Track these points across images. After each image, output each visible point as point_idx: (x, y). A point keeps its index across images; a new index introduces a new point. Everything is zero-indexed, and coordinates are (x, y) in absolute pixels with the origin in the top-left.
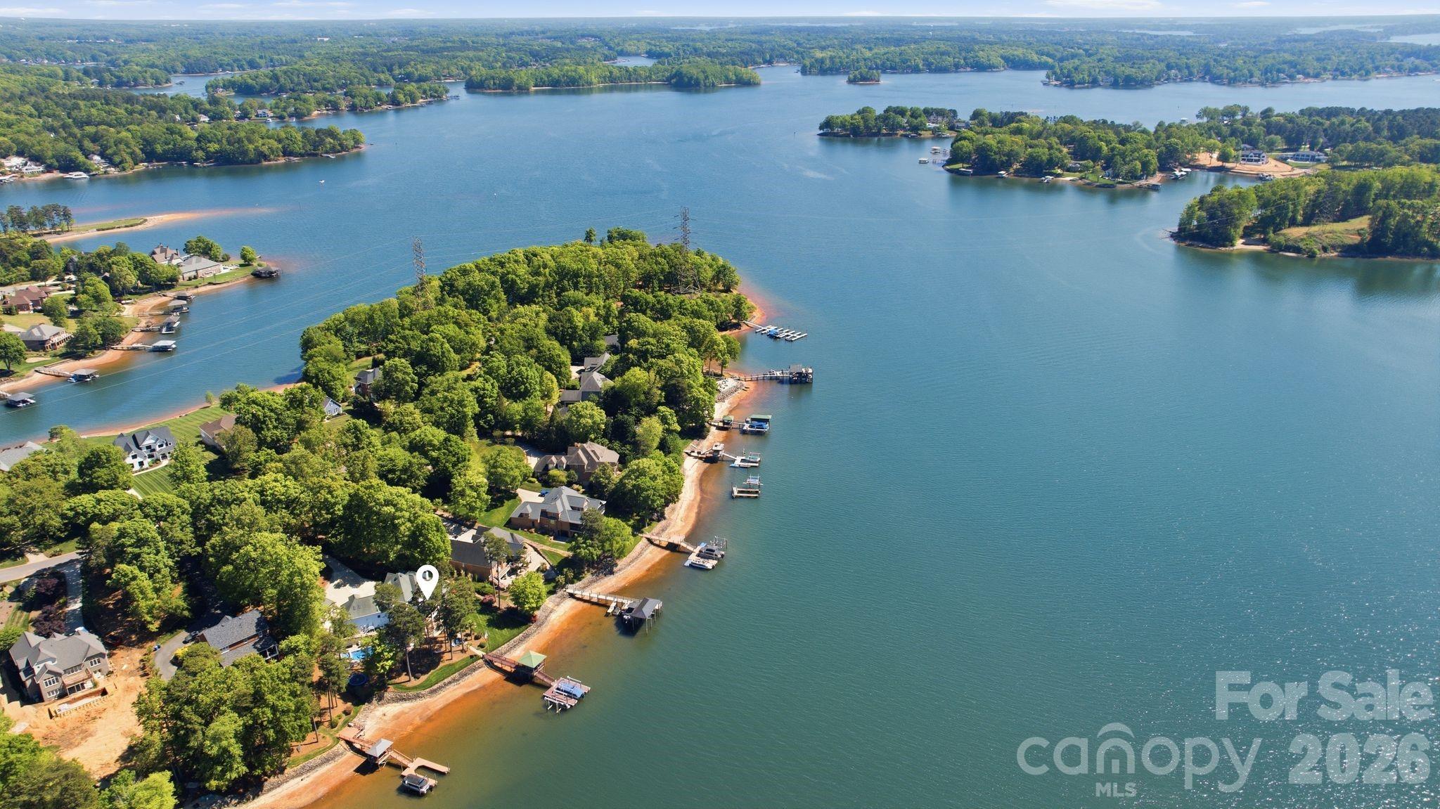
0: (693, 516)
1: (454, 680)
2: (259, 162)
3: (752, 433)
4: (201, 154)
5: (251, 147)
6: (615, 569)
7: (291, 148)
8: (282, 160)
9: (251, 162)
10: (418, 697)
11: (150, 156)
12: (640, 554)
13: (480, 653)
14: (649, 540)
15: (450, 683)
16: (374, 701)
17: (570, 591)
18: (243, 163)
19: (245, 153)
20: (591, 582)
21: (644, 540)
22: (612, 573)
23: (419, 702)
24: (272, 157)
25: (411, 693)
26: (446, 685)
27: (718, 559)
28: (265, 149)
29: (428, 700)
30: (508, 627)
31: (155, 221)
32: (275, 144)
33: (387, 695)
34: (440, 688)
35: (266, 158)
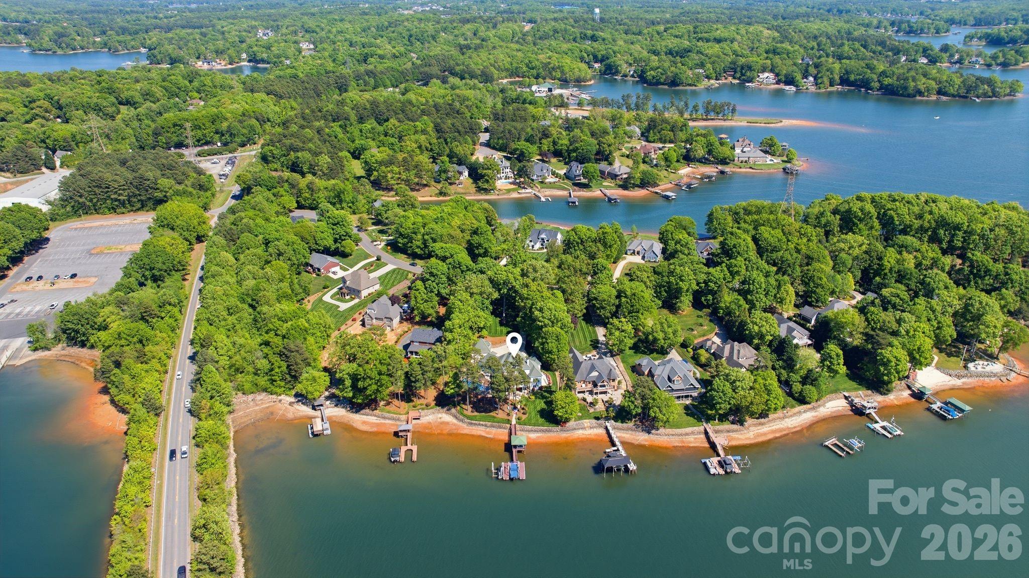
0: (770, 436)
1: (486, 426)
2: (915, 96)
3: (936, 413)
4: (877, 85)
5: (912, 84)
6: (653, 431)
7: (947, 89)
8: (934, 98)
9: (909, 96)
10: (462, 421)
11: (844, 81)
12: (687, 434)
13: (514, 422)
14: (705, 430)
15: (483, 425)
16: (445, 409)
17: (608, 424)
18: (902, 95)
19: (906, 88)
20: (628, 429)
21: (702, 429)
22: (649, 433)
23: (460, 424)
24: (926, 94)
25: (461, 417)
26: (479, 424)
27: (726, 472)
28: (922, 87)
29: (465, 425)
30: (545, 419)
31: (786, 123)
32: (933, 84)
33: (453, 410)
34: (475, 424)
35: (920, 93)
